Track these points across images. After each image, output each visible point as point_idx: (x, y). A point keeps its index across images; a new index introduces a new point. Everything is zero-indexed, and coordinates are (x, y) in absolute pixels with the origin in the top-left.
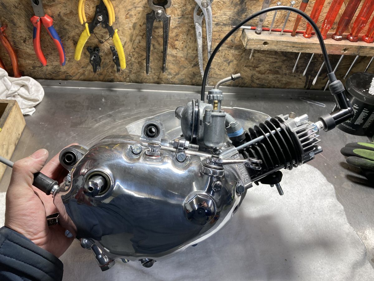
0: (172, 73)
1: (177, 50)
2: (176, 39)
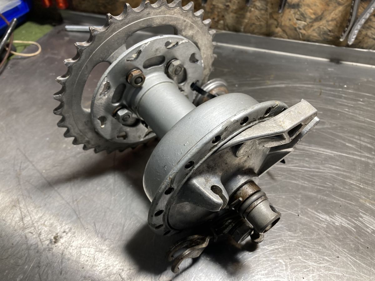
0: (309, 14)
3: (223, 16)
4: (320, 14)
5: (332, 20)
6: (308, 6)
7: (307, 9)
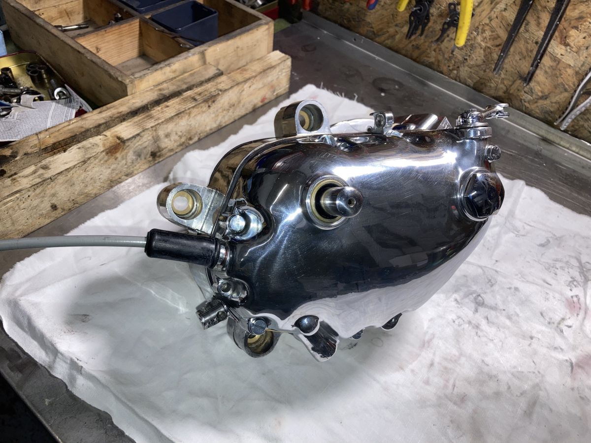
0: (536, 90)
1: (568, 47)
2: (575, 25)
3: (458, 67)
4: (547, 94)
5: (555, 103)
6: (538, 83)
7: (536, 86)
